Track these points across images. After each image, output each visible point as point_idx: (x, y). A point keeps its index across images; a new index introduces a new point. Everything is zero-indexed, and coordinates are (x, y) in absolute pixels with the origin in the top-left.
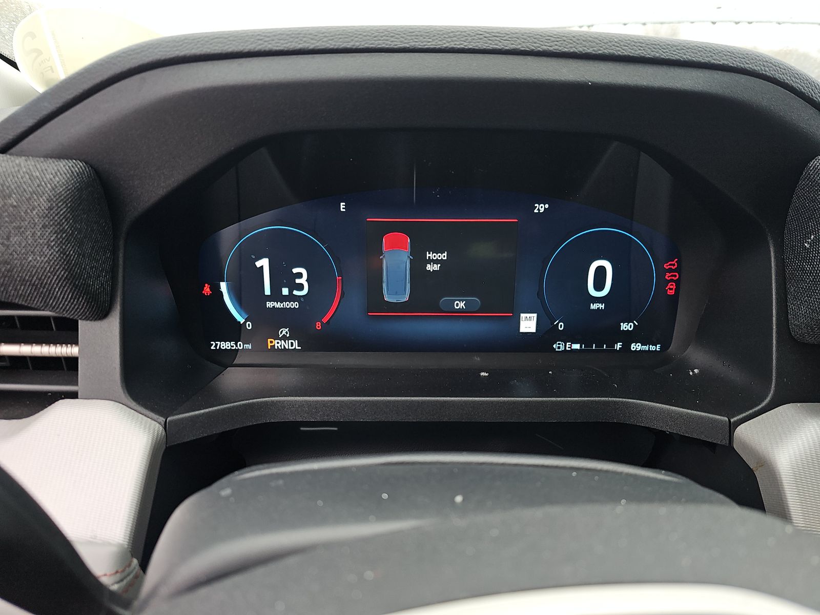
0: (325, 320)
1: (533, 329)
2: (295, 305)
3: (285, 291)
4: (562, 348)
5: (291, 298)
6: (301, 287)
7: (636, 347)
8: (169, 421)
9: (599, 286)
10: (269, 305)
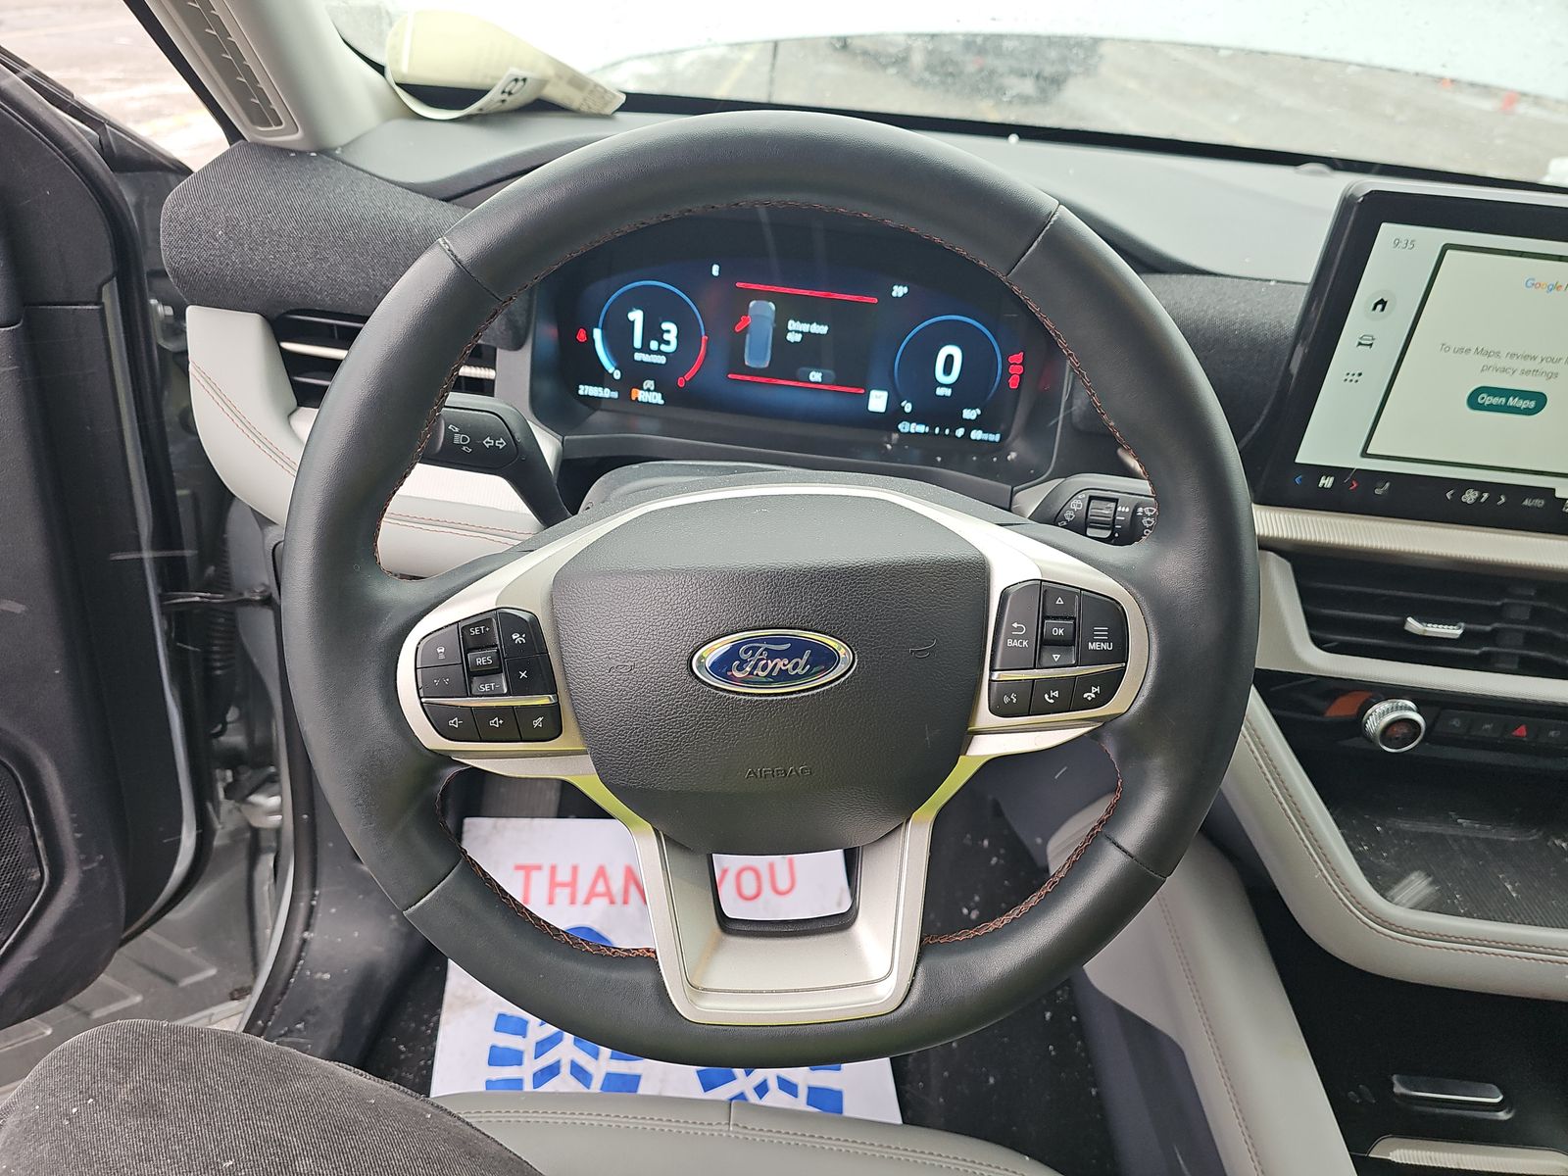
0: (688, 377)
1: (882, 409)
2: (662, 360)
3: (654, 345)
4: (906, 430)
5: (659, 352)
6: (668, 343)
7: (976, 435)
8: (567, 440)
9: (948, 370)
10: (638, 356)
